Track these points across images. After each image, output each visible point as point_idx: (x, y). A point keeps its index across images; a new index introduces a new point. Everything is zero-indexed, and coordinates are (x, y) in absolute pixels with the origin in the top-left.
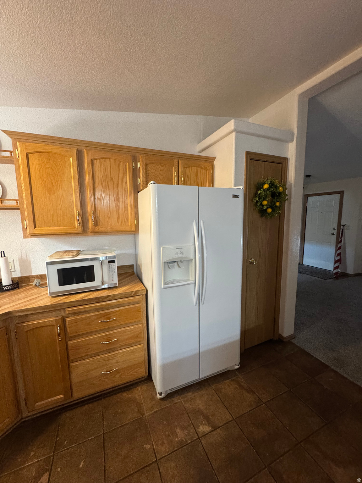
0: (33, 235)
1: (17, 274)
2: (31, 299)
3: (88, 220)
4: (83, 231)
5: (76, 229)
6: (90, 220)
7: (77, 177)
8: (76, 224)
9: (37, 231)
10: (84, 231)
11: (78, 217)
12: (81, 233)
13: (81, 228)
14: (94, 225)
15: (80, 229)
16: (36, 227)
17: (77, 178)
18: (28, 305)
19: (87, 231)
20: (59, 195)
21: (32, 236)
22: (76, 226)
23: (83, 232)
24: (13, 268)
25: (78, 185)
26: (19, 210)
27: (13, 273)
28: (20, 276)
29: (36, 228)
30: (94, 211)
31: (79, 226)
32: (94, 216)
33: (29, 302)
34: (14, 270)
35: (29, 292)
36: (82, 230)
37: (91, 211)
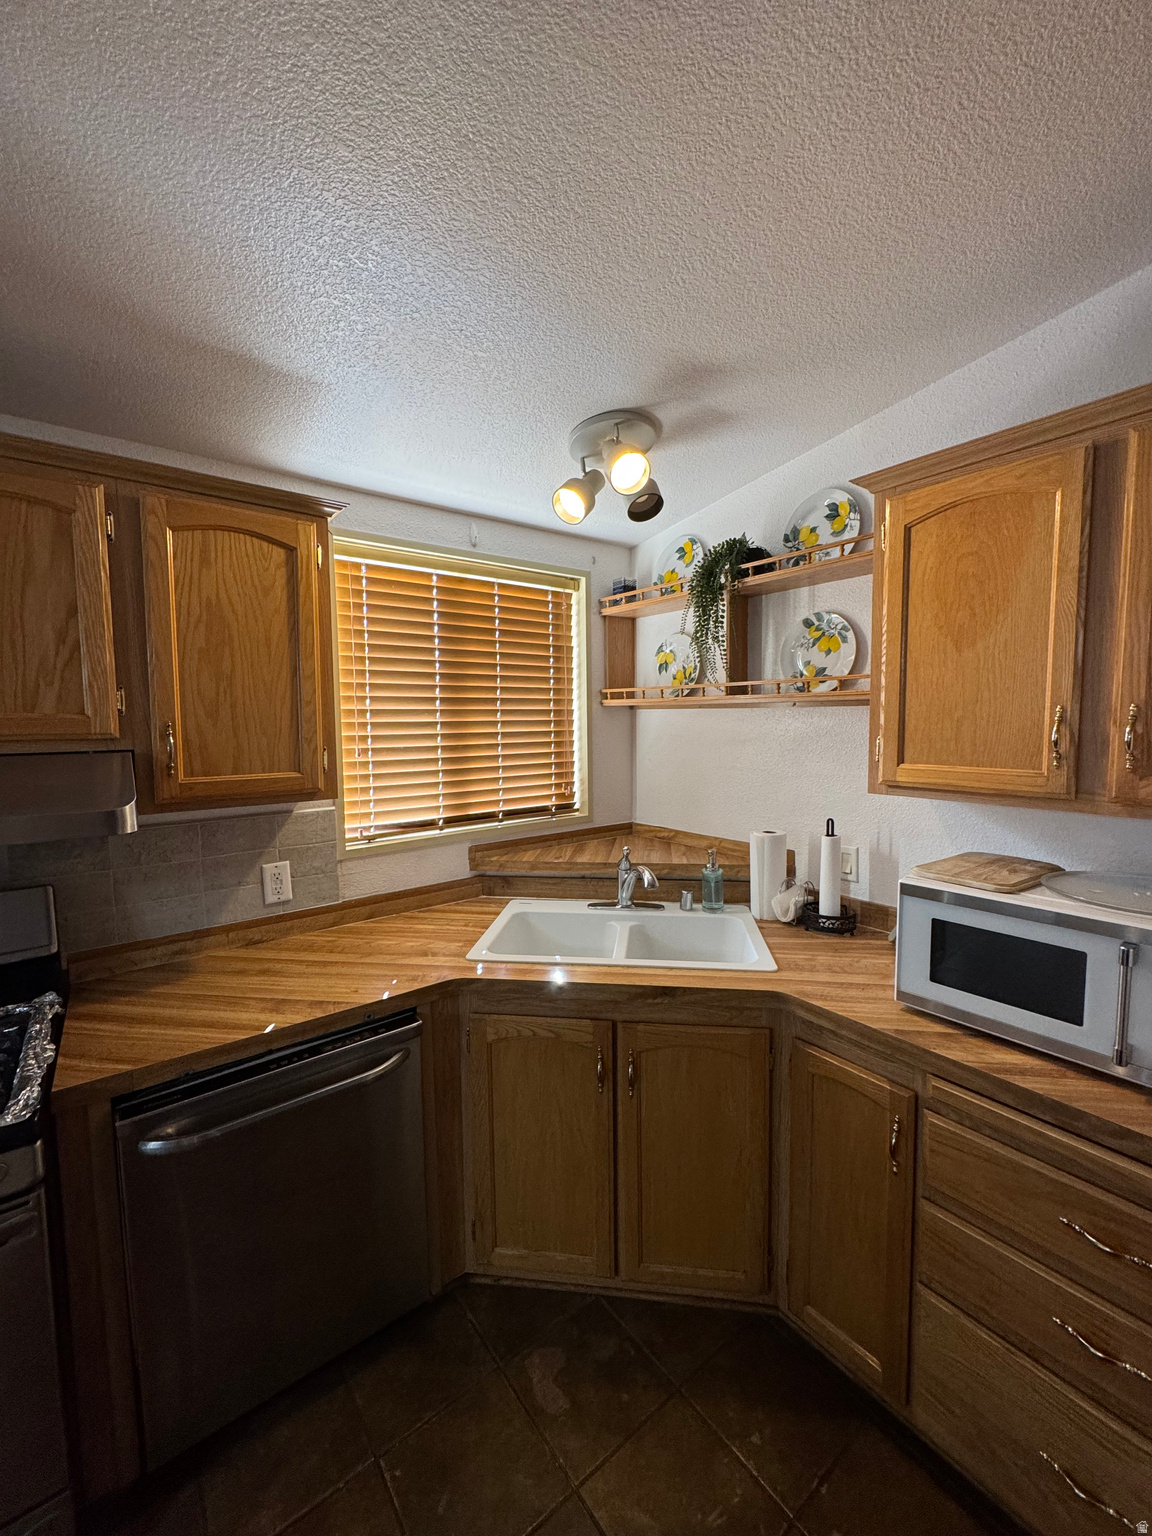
0: (894, 787)
1: (861, 892)
2: (851, 984)
3: (1105, 743)
4: (1073, 789)
5: (1040, 781)
6: (1115, 747)
7: (1074, 562)
8: (1047, 758)
9: (904, 774)
10: (1077, 792)
11: (1058, 731)
12: (1063, 797)
13: (1063, 780)
14: (1134, 770)
15: (1061, 781)
16: (903, 762)
17: (1077, 568)
18: (832, 999)
19: (1093, 794)
20: (991, 648)
21: (890, 790)
22: (1045, 770)
23: (1073, 797)
24: (854, 871)
25: (1075, 596)
26: (867, 705)
27: (852, 885)
28: (866, 898)
29: (902, 766)
30: (1142, 706)
31: (1058, 767)
32: (1140, 730)
33: (839, 991)
34: (855, 880)
35: (866, 958)
36: (1068, 786)
37: (1127, 701)
